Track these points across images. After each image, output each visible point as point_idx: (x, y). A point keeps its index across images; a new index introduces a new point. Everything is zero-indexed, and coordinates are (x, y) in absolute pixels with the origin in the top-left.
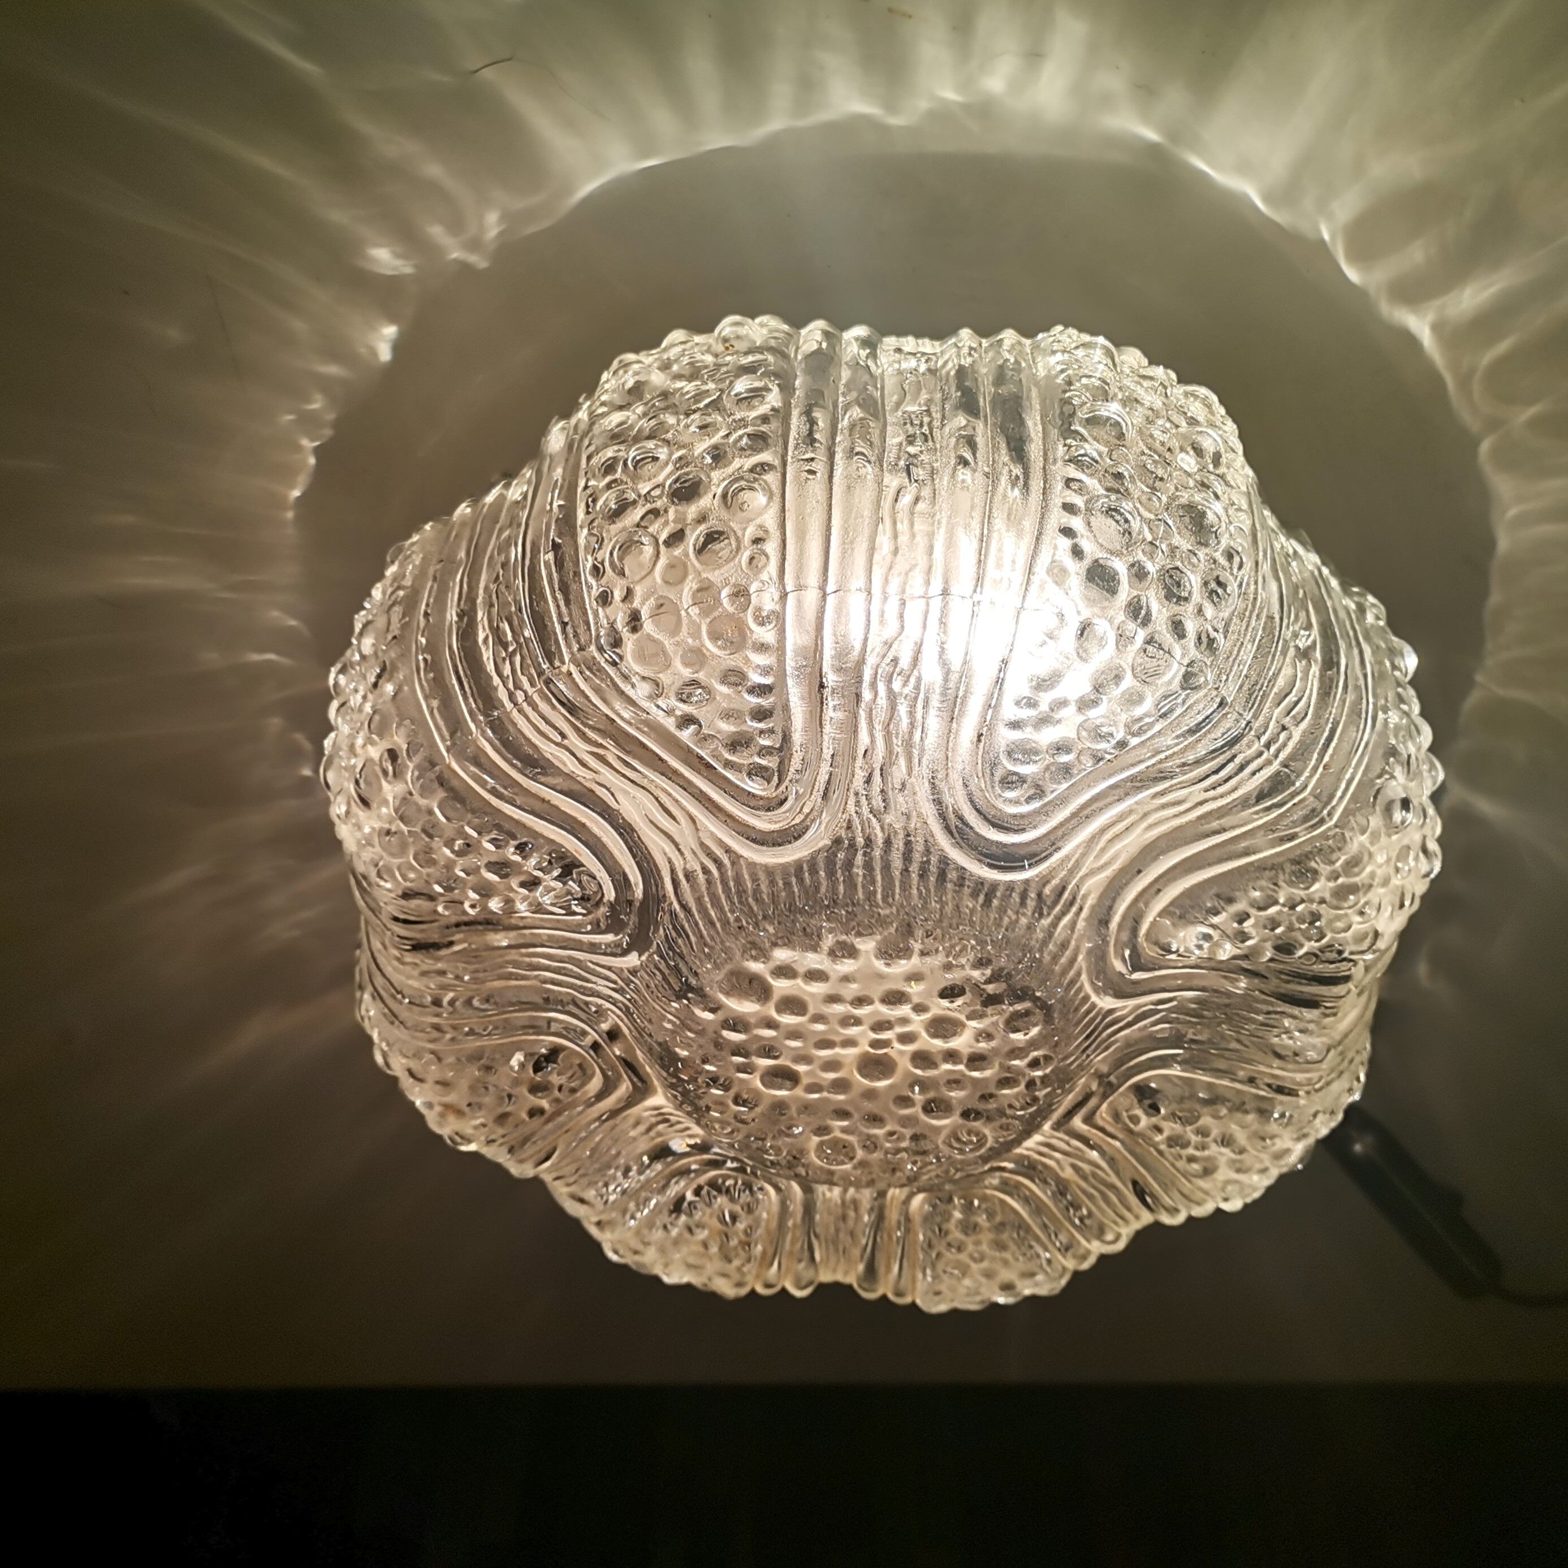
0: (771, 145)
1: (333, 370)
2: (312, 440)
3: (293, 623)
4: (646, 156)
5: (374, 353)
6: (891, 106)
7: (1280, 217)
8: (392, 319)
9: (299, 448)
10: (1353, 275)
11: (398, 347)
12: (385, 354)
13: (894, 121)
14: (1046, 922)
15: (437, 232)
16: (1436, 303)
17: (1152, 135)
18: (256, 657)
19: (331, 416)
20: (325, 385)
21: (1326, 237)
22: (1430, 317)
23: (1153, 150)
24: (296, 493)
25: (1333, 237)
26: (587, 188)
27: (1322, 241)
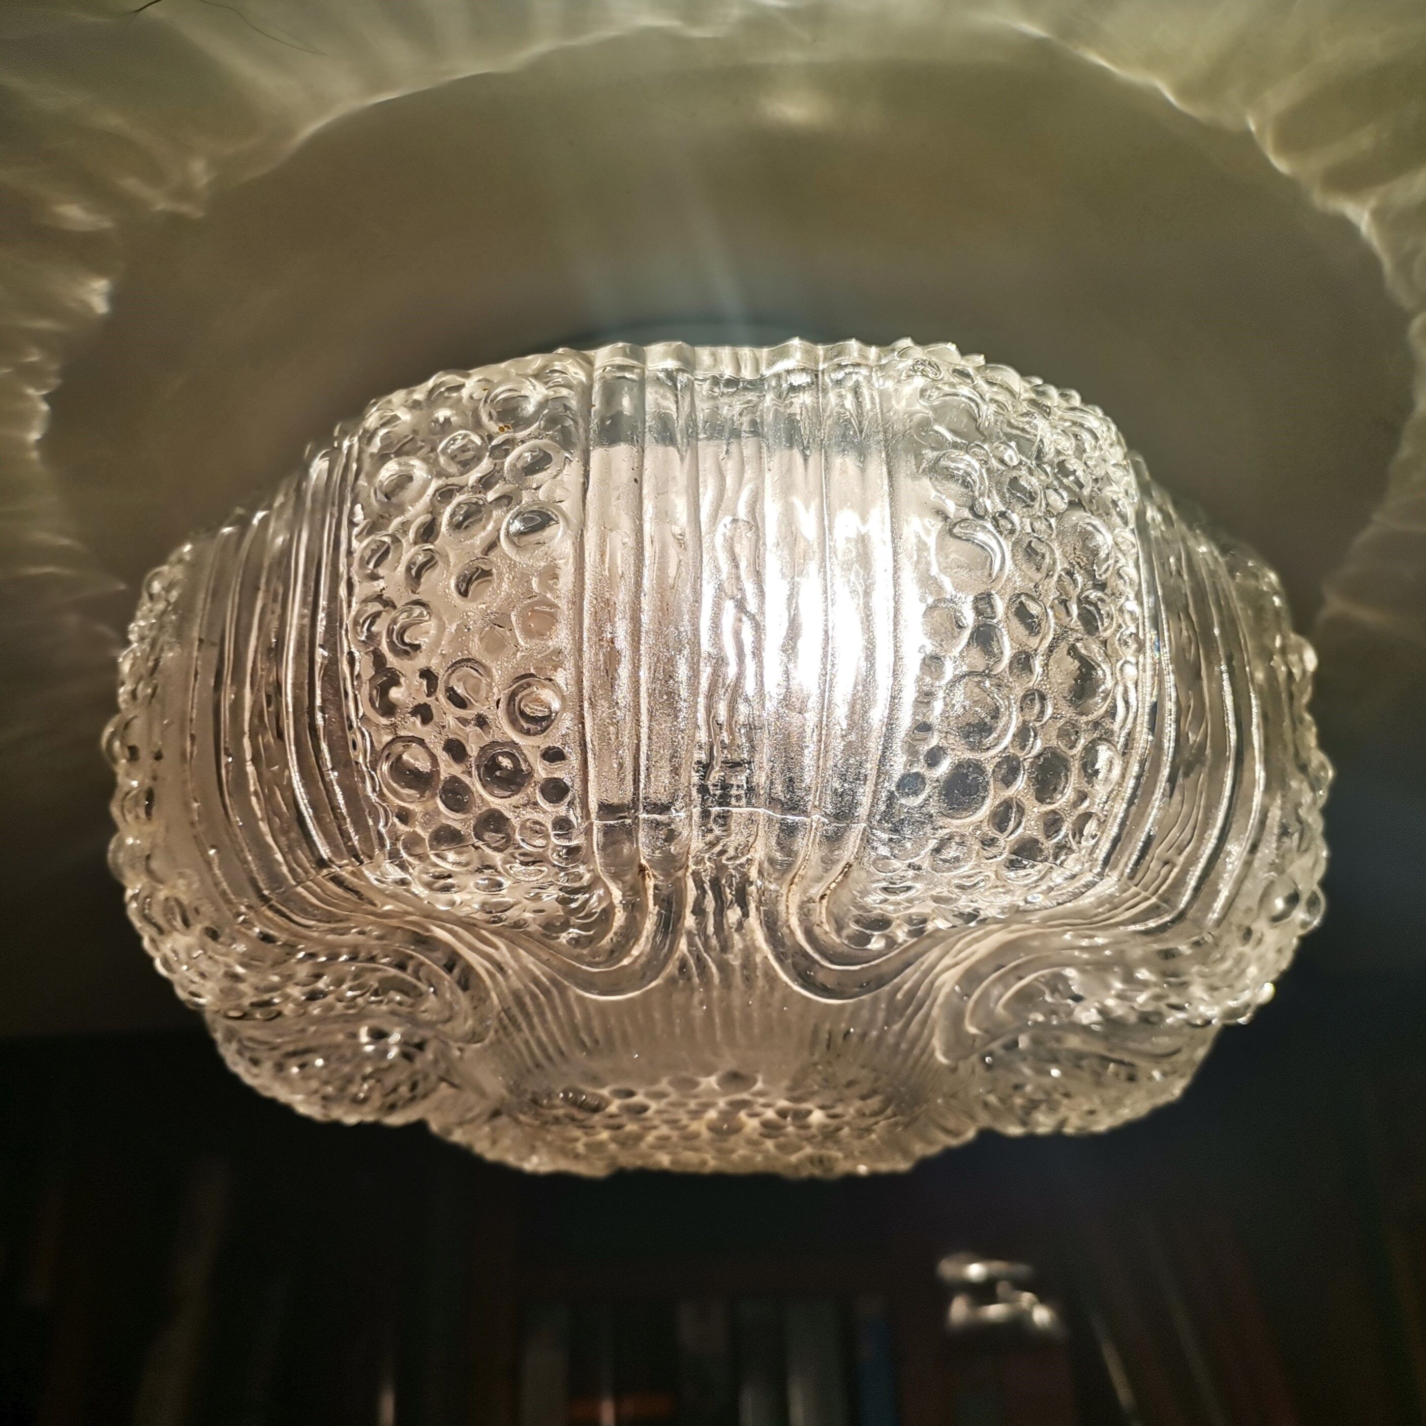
0: (538, 67)
1: (44, 324)
2: (38, 388)
3: (65, 542)
4: (377, 88)
5: (89, 307)
6: (692, 15)
7: (1198, 111)
8: (101, 272)
9: (28, 398)
10: (1281, 165)
11: (114, 298)
12: (101, 306)
13: (697, 33)
14: (897, 1027)
15: (131, 184)
16: (1381, 190)
17: (1034, 29)
18: (33, 571)
19: (54, 367)
20: (40, 339)
21: (1253, 127)
22: (1373, 202)
23: (1039, 45)
24: (34, 436)
25: (1261, 128)
26: (310, 129)
27: (1248, 132)
